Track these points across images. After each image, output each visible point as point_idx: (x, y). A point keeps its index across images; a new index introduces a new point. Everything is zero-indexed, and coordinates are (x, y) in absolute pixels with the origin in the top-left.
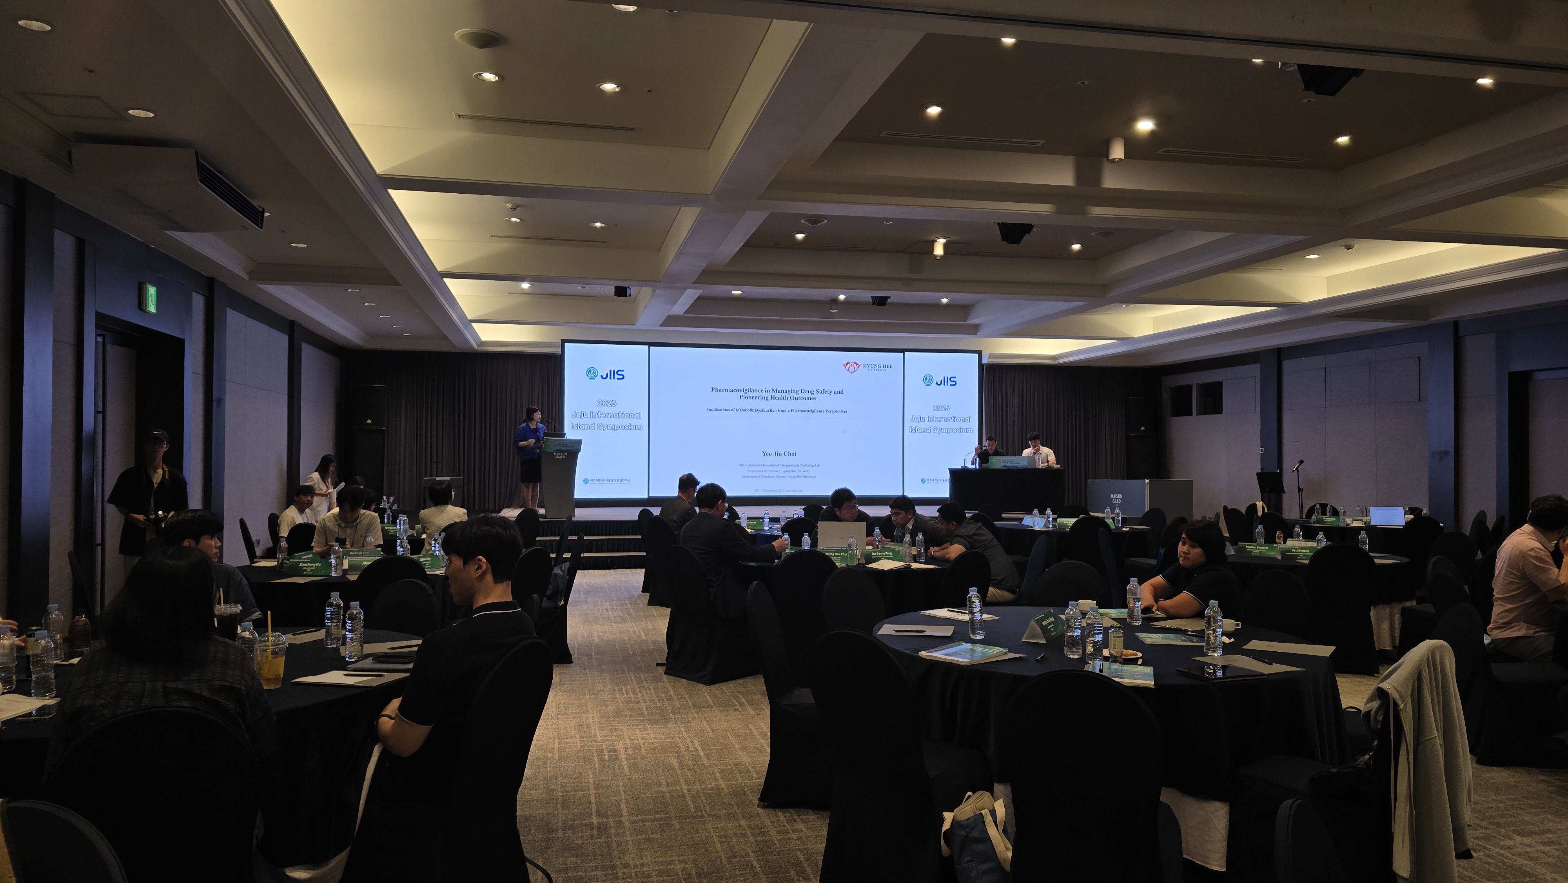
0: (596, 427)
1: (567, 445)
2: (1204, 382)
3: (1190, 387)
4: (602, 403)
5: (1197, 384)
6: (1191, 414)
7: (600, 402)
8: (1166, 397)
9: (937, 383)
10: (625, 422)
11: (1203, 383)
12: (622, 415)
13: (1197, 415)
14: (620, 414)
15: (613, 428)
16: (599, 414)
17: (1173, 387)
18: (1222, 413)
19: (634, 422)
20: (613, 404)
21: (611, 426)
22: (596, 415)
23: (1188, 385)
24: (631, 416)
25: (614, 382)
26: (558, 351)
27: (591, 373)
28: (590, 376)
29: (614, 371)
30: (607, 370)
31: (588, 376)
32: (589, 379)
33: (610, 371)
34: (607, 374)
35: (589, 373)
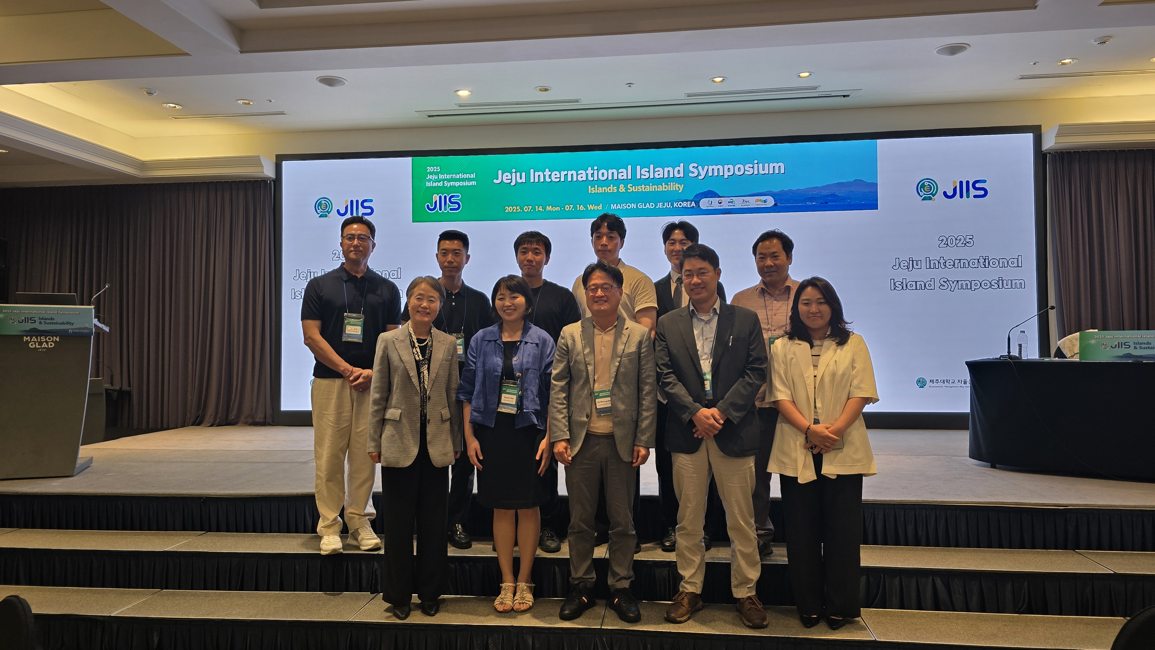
27: (322, 207)
28: (321, 212)
29: (357, 201)
30: (347, 201)
31: (318, 211)
32: (319, 217)
33: (352, 202)
34: (347, 208)
35: (319, 207)
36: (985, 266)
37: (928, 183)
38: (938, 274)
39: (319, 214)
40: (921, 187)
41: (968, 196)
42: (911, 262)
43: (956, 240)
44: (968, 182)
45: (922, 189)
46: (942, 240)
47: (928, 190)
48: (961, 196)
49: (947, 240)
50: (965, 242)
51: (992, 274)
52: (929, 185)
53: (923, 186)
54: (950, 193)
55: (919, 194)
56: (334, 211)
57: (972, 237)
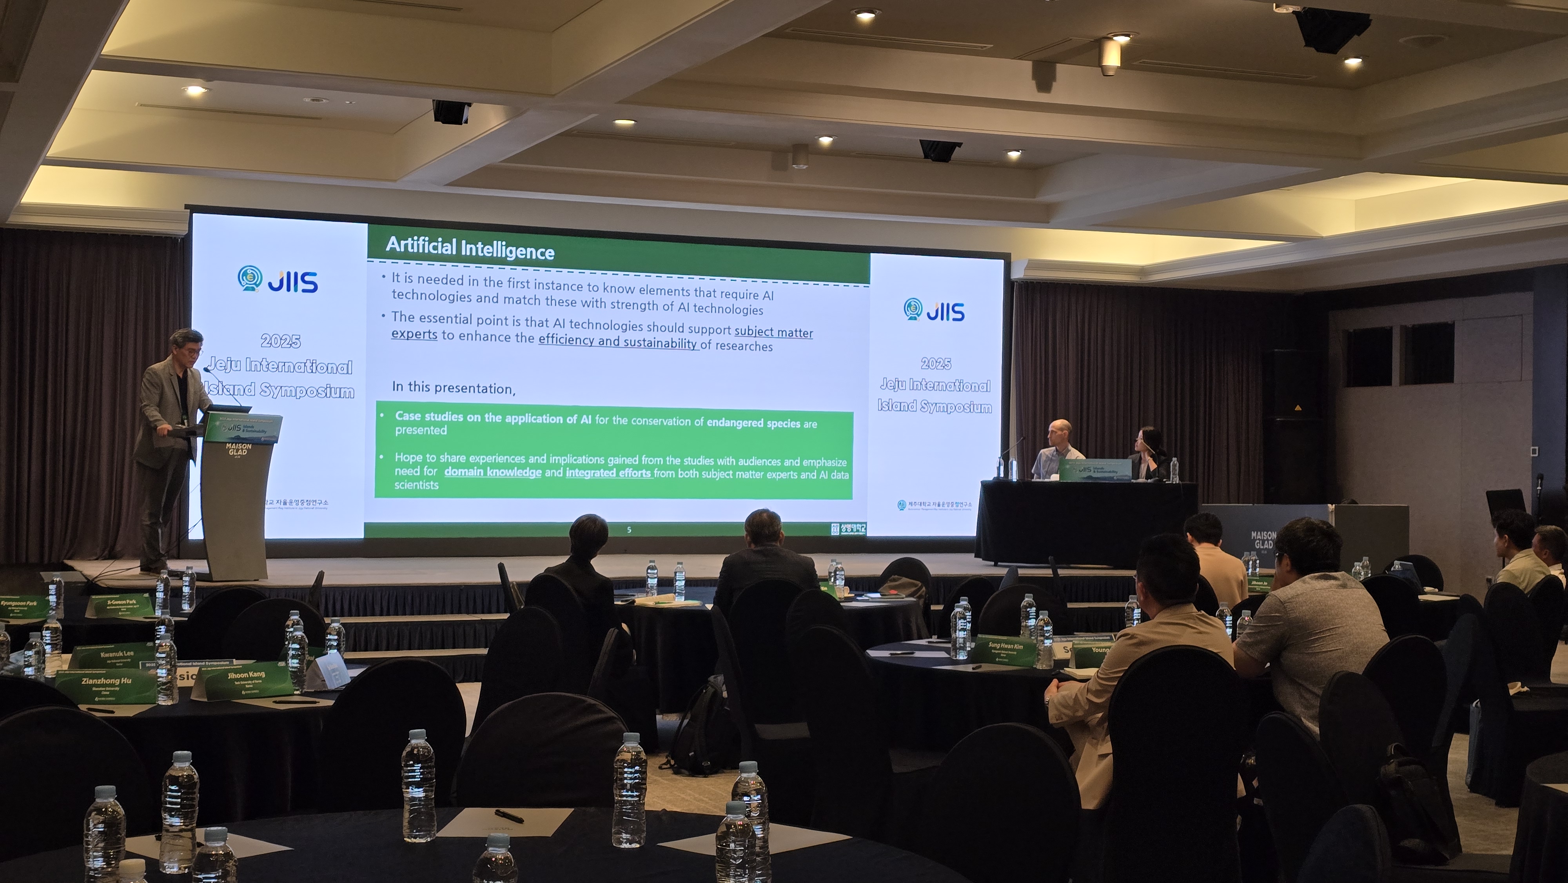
0: (258, 390)
1: (253, 427)
2: (1416, 323)
3: (1387, 333)
4: (269, 341)
5: (1402, 327)
6: (1388, 382)
7: (266, 338)
8: (1337, 349)
9: (928, 314)
10: (319, 380)
11: (1414, 326)
12: (313, 366)
13: (1401, 384)
14: (308, 364)
16: (264, 363)
17: (1351, 331)
18: (1453, 382)
19: (337, 381)
20: (293, 342)
22: (258, 364)
23: (1383, 329)
24: (330, 369)
25: (296, 298)
26: (180, 230)
27: (248, 277)
28: (247, 284)
29: (296, 274)
30: (282, 273)
31: (242, 282)
32: (244, 290)
33: (289, 274)
34: (282, 281)
35: (244, 277)
36: (960, 390)
37: (914, 303)
38: (921, 395)
39: (243, 286)
40: (908, 306)
41: (948, 319)
42: (897, 382)
43: (936, 362)
44: (948, 305)
45: (909, 308)
46: (925, 362)
47: (914, 310)
48: (942, 319)
49: (929, 362)
50: (944, 365)
51: (965, 398)
52: (915, 305)
54: (933, 315)
55: (906, 313)
56: (264, 284)
57: (949, 360)
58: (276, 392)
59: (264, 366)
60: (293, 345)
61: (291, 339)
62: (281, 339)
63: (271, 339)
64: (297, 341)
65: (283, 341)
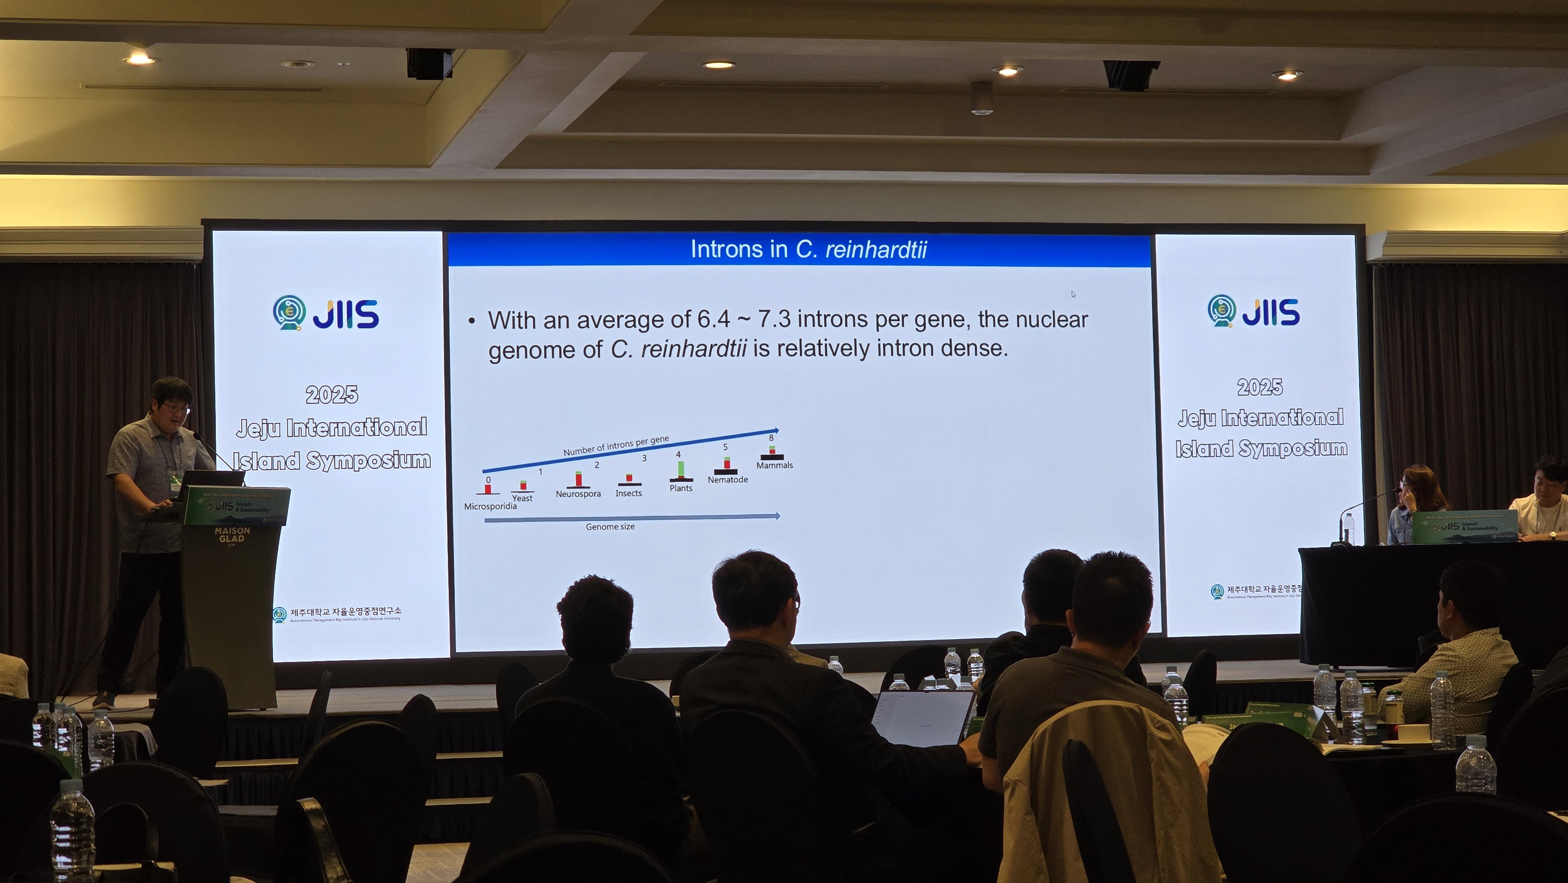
0: (304, 462)
1: (249, 504)
4: (316, 395)
7: (312, 392)
10: (383, 445)
12: (374, 427)
14: (369, 425)
15: (352, 464)
16: (311, 425)
19: (407, 445)
20: (349, 395)
21: (344, 459)
22: (303, 427)
24: (397, 430)
25: (349, 335)
26: (195, 251)
27: (287, 311)
28: (285, 320)
29: (349, 304)
30: (330, 303)
31: (280, 318)
32: (283, 329)
33: (340, 304)
34: (331, 314)
35: (282, 312)
36: (1297, 423)
37: (1223, 302)
38: (1239, 433)
39: (281, 323)
40: (1214, 306)
41: (1275, 323)
42: (1202, 416)
43: (1260, 384)
44: (1274, 302)
45: (1215, 310)
46: (1242, 385)
47: (1223, 311)
48: (1266, 322)
49: (1248, 385)
50: (1271, 389)
51: (1305, 434)
52: (1224, 304)
53: (1216, 305)
54: (1252, 317)
55: (1211, 317)
56: (309, 321)
57: (1279, 381)
58: (328, 463)
59: (312, 428)
60: (348, 399)
61: (345, 392)
62: (332, 392)
63: (319, 392)
64: (353, 393)
65: (334, 395)
